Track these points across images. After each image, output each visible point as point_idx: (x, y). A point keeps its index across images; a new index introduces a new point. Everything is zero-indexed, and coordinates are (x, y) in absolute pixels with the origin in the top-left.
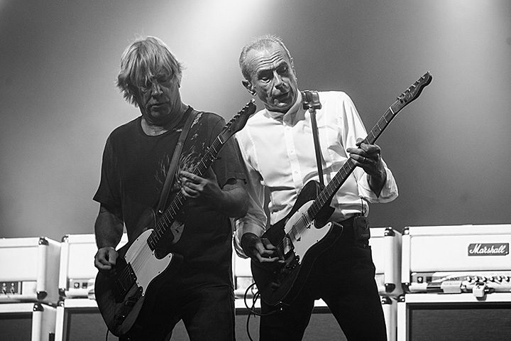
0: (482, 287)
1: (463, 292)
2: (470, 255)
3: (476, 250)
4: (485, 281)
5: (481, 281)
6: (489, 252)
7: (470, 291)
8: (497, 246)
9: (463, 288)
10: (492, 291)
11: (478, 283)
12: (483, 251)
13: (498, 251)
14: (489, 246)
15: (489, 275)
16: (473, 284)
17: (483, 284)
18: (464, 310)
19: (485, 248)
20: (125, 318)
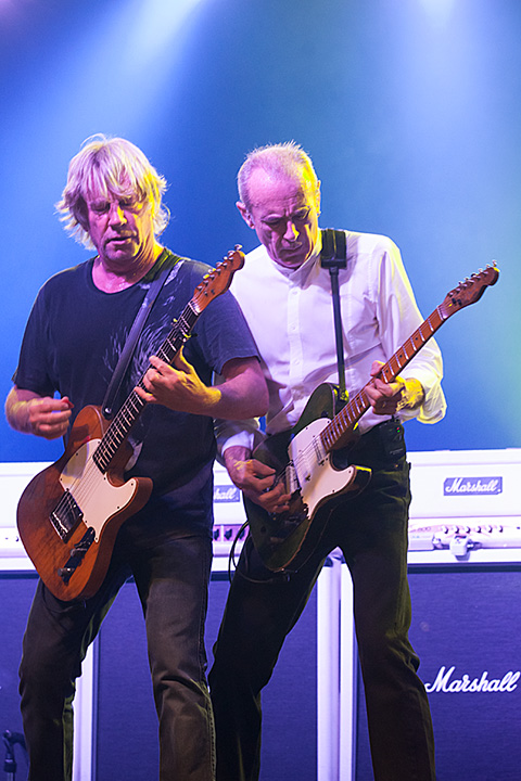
0: (464, 541)
1: (436, 548)
2: (446, 494)
3: (455, 487)
4: (468, 532)
5: (462, 532)
6: (474, 489)
7: (446, 547)
8: (485, 480)
9: (436, 542)
10: (476, 546)
11: (459, 536)
12: (465, 488)
13: (487, 488)
14: (474, 481)
15: (474, 524)
16: (451, 536)
17: (465, 537)
18: (437, 575)
19: (469, 484)
20: (71, 573)
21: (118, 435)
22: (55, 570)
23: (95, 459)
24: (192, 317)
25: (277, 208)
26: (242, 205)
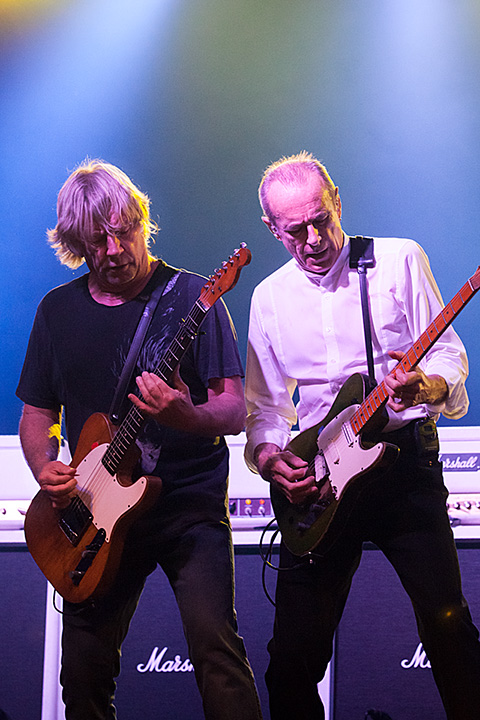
20: (82, 576)
21: (127, 437)
22: (66, 574)
23: (103, 463)
24: (200, 315)
25: (295, 216)
26: (266, 219)
